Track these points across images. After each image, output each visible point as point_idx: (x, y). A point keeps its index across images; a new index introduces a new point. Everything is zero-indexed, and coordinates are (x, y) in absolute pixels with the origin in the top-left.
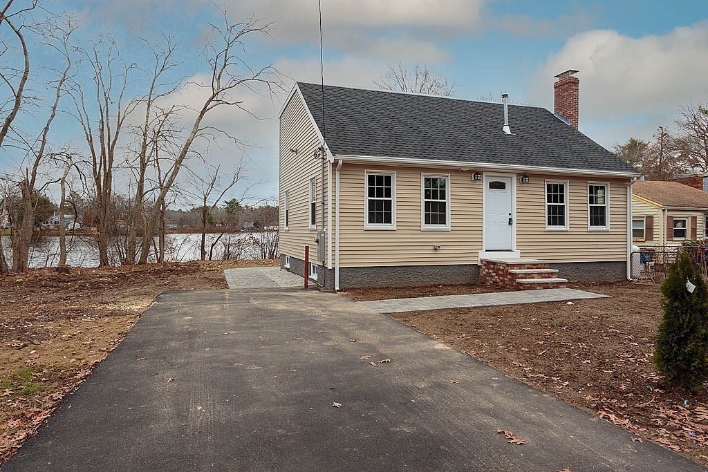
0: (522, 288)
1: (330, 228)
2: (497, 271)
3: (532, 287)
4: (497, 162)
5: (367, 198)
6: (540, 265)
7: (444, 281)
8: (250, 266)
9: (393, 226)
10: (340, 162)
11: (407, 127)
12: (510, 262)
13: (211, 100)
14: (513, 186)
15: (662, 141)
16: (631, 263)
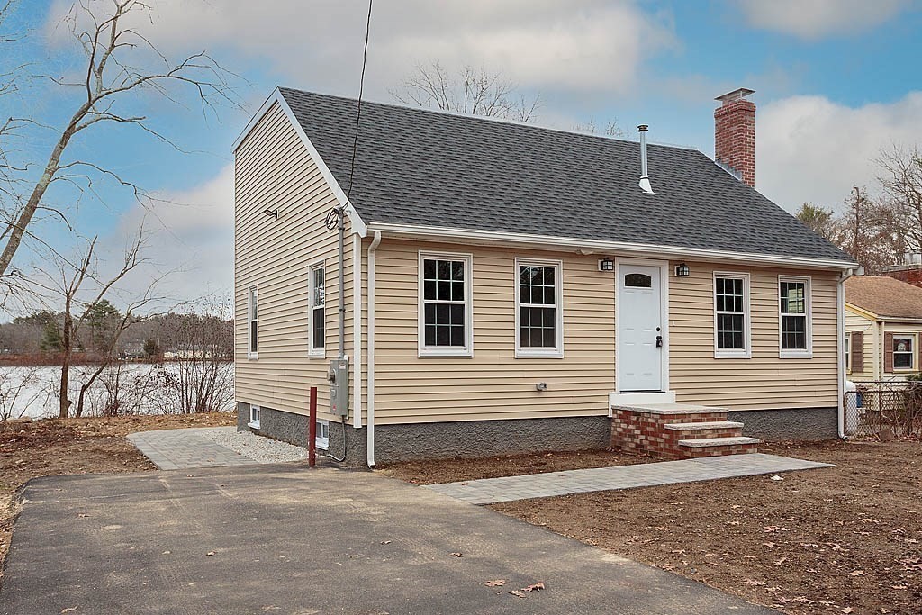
0: (689, 454)
1: (357, 354)
2: (642, 427)
3: (705, 452)
4: (639, 241)
5: (422, 301)
6: (712, 415)
7: (552, 446)
8: (166, 426)
9: (466, 350)
10: (378, 236)
11: (483, 177)
12: (666, 410)
13: (84, 112)
14: (662, 279)
15: (858, 210)
16: (845, 410)
